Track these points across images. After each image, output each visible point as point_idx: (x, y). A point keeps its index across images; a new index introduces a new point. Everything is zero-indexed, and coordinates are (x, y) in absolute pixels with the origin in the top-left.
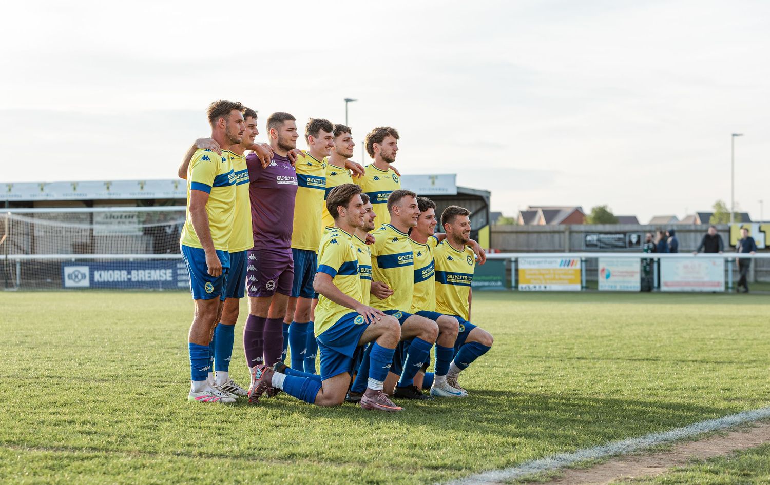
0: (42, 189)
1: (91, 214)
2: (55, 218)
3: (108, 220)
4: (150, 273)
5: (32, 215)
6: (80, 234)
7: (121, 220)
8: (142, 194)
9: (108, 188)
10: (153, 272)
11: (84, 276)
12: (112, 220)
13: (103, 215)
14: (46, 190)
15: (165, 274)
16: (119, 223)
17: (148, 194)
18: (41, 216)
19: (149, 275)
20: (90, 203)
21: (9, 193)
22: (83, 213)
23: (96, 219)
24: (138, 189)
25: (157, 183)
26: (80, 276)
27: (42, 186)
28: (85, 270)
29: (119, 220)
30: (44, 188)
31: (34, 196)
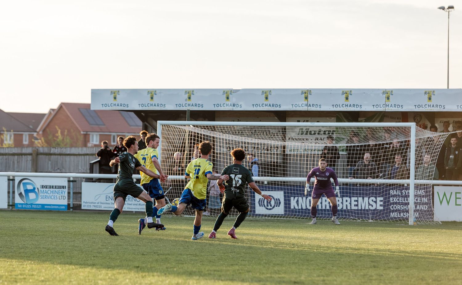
0: (228, 98)
1: (284, 129)
2: (240, 132)
3: (304, 136)
4: (357, 201)
5: (213, 128)
6: (269, 152)
7: (319, 136)
8: (347, 106)
9: (306, 98)
10: (360, 199)
11: (278, 203)
12: (308, 136)
13: (297, 130)
14: (233, 100)
15: (376, 202)
16: (317, 139)
17: (354, 105)
18: (223, 130)
19: (356, 203)
20: (282, 116)
21: (189, 102)
22: (274, 127)
23: (289, 134)
24: (341, 100)
25: (365, 93)
26: (273, 202)
27: (228, 94)
28: (279, 195)
29: (317, 136)
30: (230, 96)
31: (218, 105)
